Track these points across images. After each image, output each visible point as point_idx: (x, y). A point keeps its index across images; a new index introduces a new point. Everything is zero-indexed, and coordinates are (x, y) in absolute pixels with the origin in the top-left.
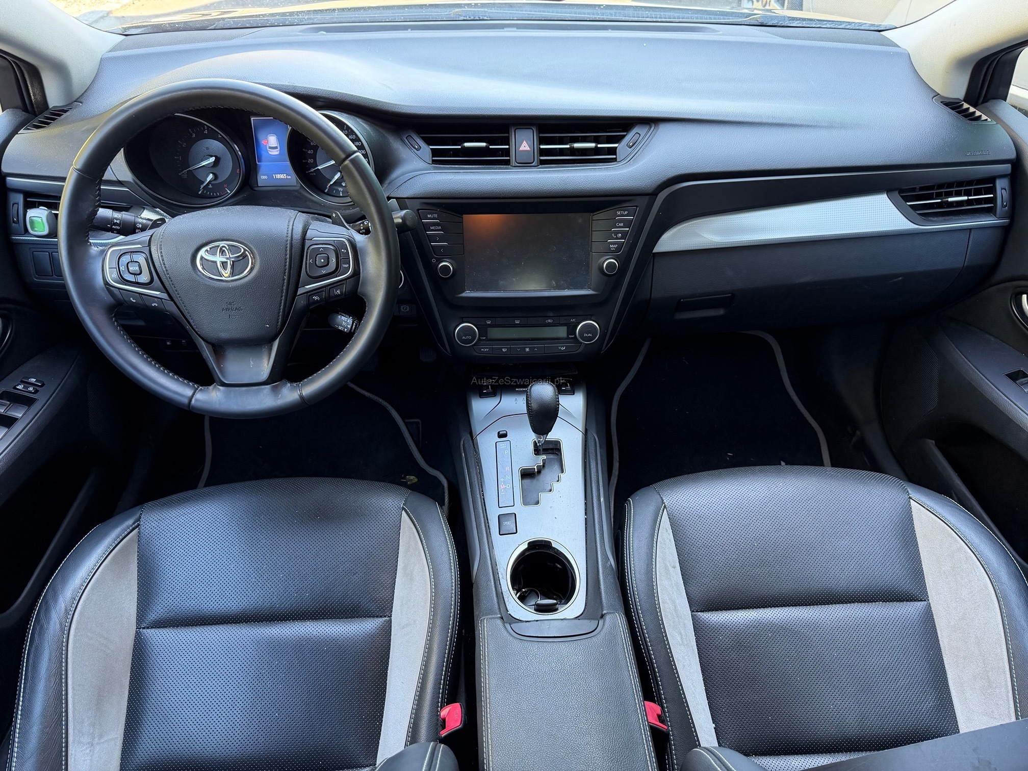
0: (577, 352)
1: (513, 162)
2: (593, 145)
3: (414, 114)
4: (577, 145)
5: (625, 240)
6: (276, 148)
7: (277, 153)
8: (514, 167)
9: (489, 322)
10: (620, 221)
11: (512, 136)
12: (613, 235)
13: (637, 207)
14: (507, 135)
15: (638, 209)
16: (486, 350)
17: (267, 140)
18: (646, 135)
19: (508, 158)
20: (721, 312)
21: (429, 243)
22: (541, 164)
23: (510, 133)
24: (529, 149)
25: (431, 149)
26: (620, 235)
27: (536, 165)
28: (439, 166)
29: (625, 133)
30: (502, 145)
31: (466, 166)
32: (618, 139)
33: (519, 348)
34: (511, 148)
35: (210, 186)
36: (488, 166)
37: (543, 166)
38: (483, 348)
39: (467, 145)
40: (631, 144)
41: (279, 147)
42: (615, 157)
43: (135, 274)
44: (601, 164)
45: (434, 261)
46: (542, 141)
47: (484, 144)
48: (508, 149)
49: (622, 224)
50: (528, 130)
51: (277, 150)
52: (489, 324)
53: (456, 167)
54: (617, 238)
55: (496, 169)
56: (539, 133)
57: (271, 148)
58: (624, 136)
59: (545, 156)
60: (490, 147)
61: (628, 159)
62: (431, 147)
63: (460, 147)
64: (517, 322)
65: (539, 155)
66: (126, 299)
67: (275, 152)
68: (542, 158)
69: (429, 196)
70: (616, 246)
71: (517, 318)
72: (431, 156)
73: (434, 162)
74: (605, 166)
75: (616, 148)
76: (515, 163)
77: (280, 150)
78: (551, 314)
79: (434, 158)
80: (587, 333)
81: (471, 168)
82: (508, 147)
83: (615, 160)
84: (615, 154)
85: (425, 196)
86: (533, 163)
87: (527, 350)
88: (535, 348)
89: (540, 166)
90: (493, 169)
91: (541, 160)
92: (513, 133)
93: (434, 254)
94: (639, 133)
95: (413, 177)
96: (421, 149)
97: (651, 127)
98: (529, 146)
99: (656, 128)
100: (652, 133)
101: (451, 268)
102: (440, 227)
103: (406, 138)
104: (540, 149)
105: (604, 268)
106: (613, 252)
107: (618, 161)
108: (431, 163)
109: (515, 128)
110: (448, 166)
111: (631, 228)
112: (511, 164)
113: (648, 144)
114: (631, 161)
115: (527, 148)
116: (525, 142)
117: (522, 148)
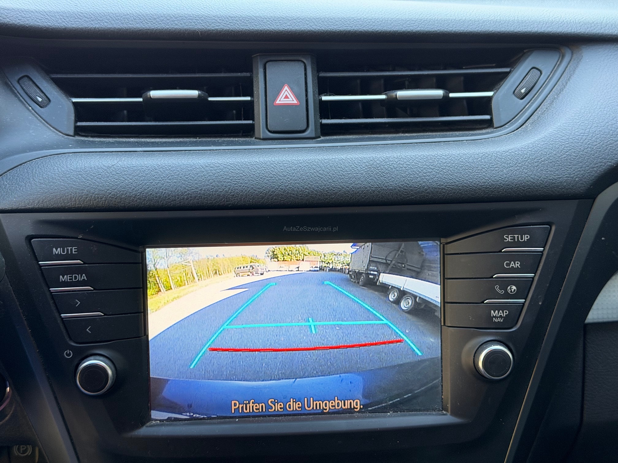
1: (261, 130)
2: (439, 93)
3: (31, 27)
4: (401, 94)
5: (526, 299)
8: (264, 139)
10: (513, 257)
11: (257, 77)
12: (497, 288)
13: (550, 224)
14: (248, 74)
15: (553, 228)
18: (553, 71)
19: (251, 122)
21: (56, 314)
22: (324, 134)
23: (254, 72)
24: (295, 102)
25: (75, 104)
26: (514, 288)
27: (313, 135)
28: (91, 139)
29: (507, 70)
30: (239, 96)
31: (148, 140)
32: (493, 82)
34: (256, 100)
36: (204, 139)
37: (328, 138)
39: (155, 94)
40: (523, 91)
42: (487, 117)
44: (457, 133)
45: (68, 354)
46: (325, 86)
47: (194, 93)
48: (251, 103)
49: (517, 265)
50: (293, 63)
53: (129, 142)
54: (507, 296)
55: (220, 144)
56: (318, 71)
58: (506, 75)
59: (332, 118)
60: (210, 99)
61: (520, 121)
62: (75, 100)
63: (141, 100)
65: (318, 116)
68: (325, 121)
69: (55, 206)
73: (79, 131)
74: (467, 136)
75: (489, 99)
76: (264, 132)
79: (79, 124)
81: (165, 143)
82: (248, 98)
83: (489, 124)
84: (489, 112)
85: (60, 205)
86: (304, 131)
89: (322, 138)
90: (215, 144)
91: (322, 125)
92: (261, 71)
93: (68, 339)
94: (537, 67)
95: (21, 165)
96: (51, 104)
97: (563, 57)
98: (297, 97)
99: (575, 55)
100: (567, 67)
101: (110, 372)
102: (84, 277)
103: (18, 82)
104: (322, 102)
105: (480, 364)
106: (498, 326)
107: (496, 125)
108: (72, 133)
109: (265, 60)
110: (111, 140)
111: (539, 272)
112: (257, 135)
113: (562, 90)
114: (526, 124)
115: (293, 101)
116: (286, 88)
117: (281, 100)
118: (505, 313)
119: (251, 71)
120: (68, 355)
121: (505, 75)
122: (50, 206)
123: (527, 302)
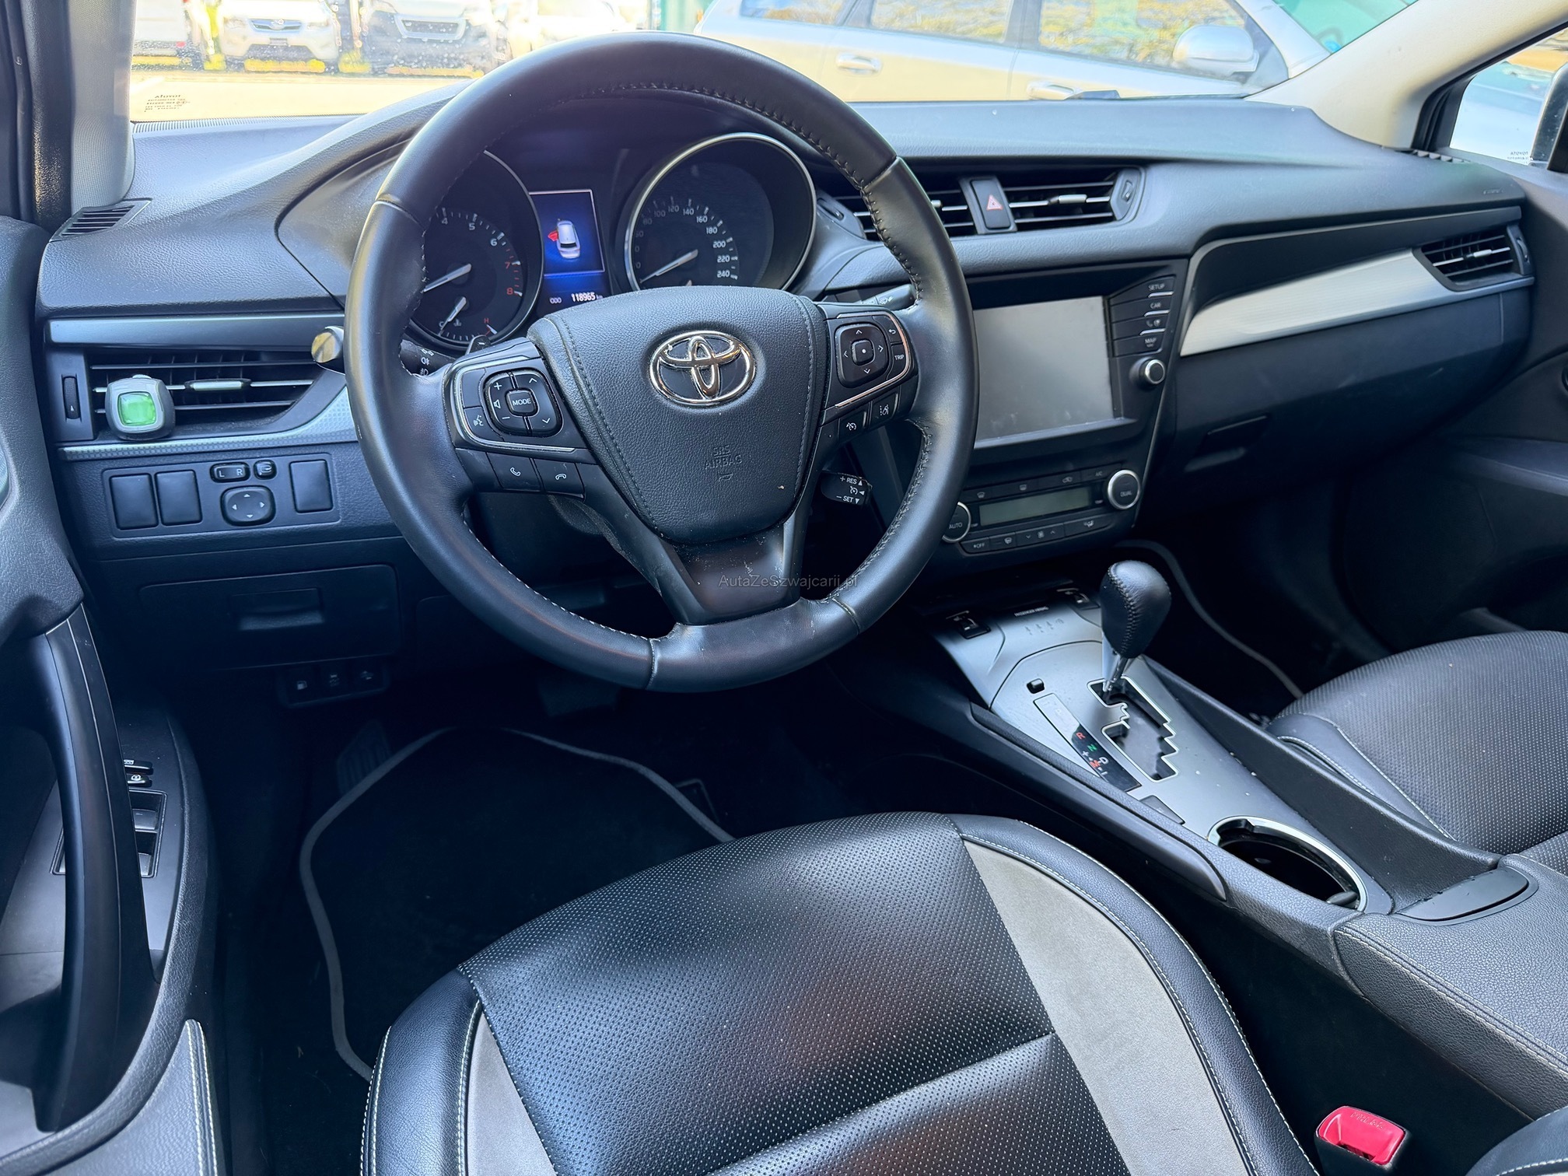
0: (1109, 527)
1: (980, 227)
4: (1059, 199)
6: (573, 245)
7: (576, 255)
8: (986, 234)
9: (981, 496)
10: (1157, 300)
11: (966, 191)
12: (1148, 323)
13: (1172, 276)
14: (958, 191)
16: (980, 545)
17: (557, 232)
18: (1139, 183)
19: (972, 224)
20: (1239, 453)
22: (1022, 229)
23: (963, 188)
24: (998, 208)
27: (1015, 230)
29: (1111, 183)
30: (957, 206)
32: (1106, 191)
33: (1028, 534)
34: (971, 208)
35: (458, 323)
38: (976, 543)
40: (1126, 196)
41: (579, 247)
42: (1111, 214)
43: (524, 414)
46: (1012, 197)
51: (575, 249)
52: (982, 500)
56: (1004, 185)
57: (563, 246)
60: (948, 208)
61: (1132, 215)
62: (856, 214)
64: (1023, 488)
66: (500, 472)
67: (572, 254)
68: (1018, 220)
70: (1154, 340)
71: (1022, 480)
72: (860, 228)
74: (1105, 226)
75: (1108, 203)
76: (983, 230)
77: (581, 250)
78: (1070, 467)
80: (1126, 490)
82: (964, 207)
83: (1112, 219)
84: (1110, 210)
86: (1008, 228)
87: (1041, 535)
88: (1051, 529)
89: (1020, 232)
92: (968, 187)
94: (1129, 181)
96: (845, 218)
97: (1140, 174)
98: (999, 204)
100: (1145, 180)
105: (1147, 372)
107: (1118, 218)
109: (969, 180)
112: (979, 232)
114: (1137, 216)
116: (990, 198)
117: (990, 207)
119: (959, 188)
121: (1111, 187)
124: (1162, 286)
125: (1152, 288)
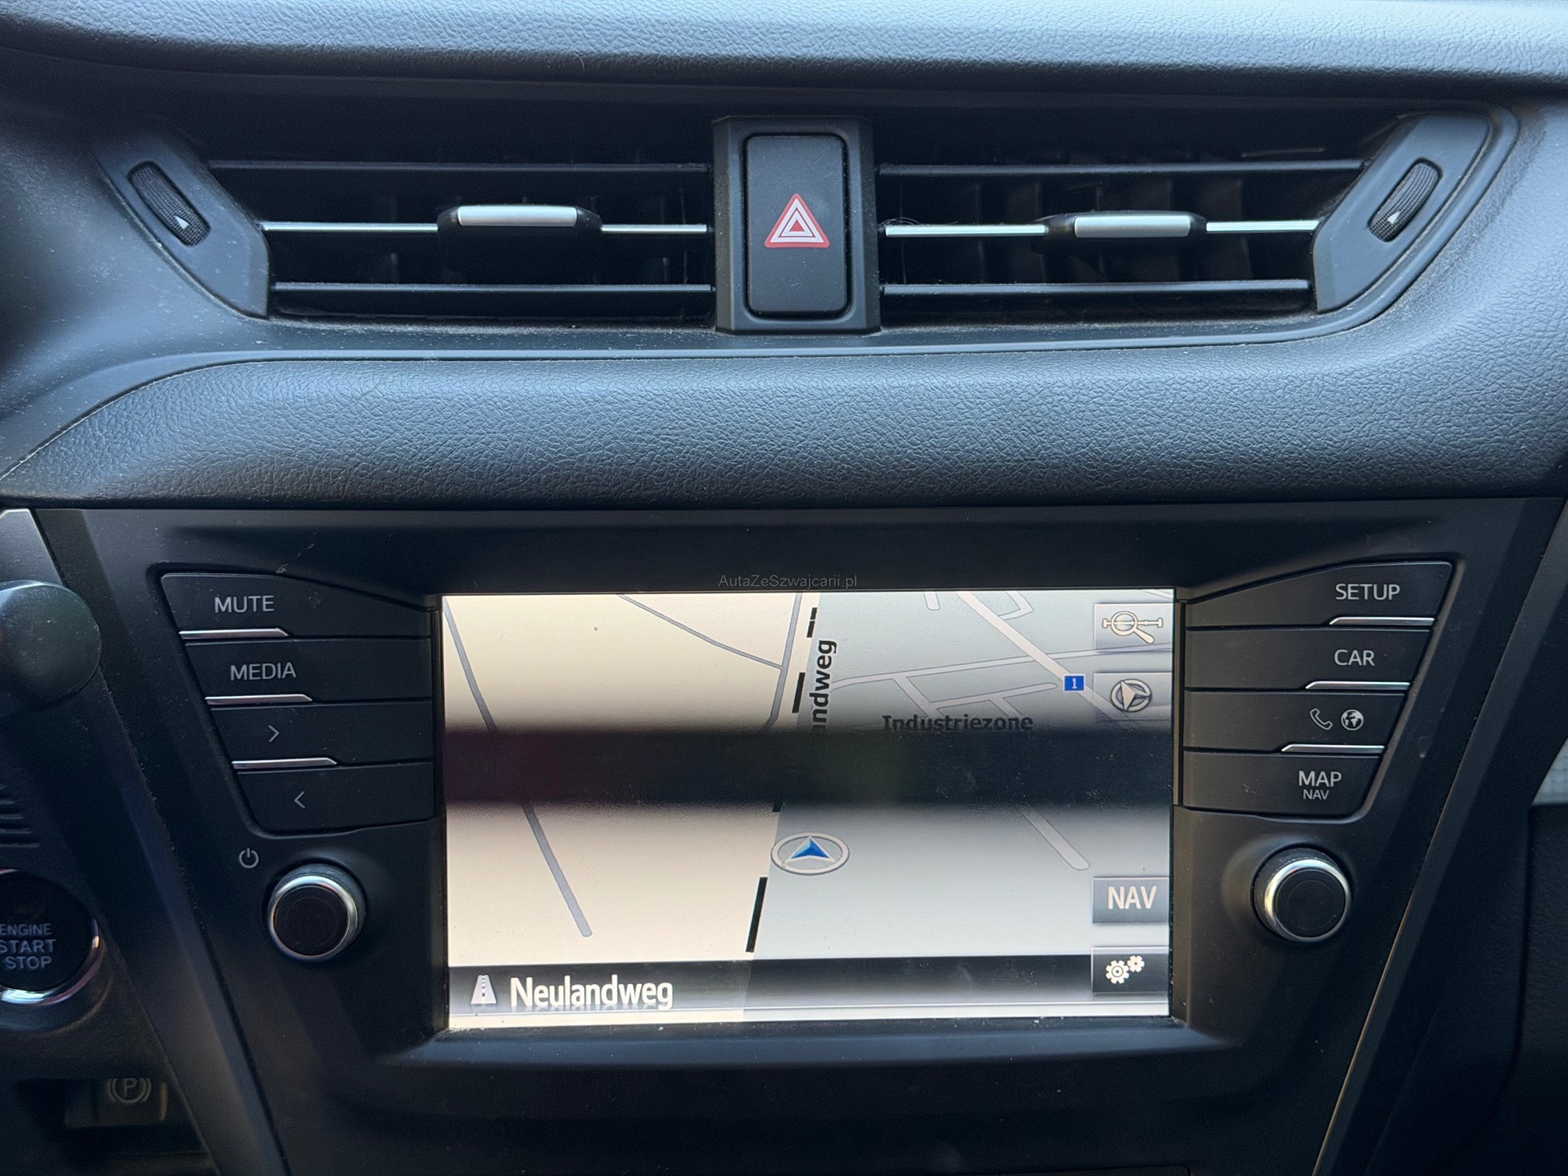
1: (731, 309)
2: (1181, 221)
3: (164, 41)
4: (1085, 223)
5: (1386, 744)
8: (740, 332)
10: (1359, 638)
11: (725, 174)
12: (1315, 715)
13: (1453, 558)
14: (702, 168)
15: (1461, 569)
18: (1472, 169)
19: (706, 288)
21: (221, 760)
22: (889, 320)
23: (717, 161)
24: (819, 239)
25: (269, 236)
26: (1358, 715)
27: (862, 324)
28: (309, 326)
29: (1355, 165)
30: (679, 222)
31: (451, 330)
32: (1317, 195)
34: (719, 233)
36: (588, 330)
37: (898, 331)
39: (469, 214)
40: (1393, 219)
42: (1301, 284)
44: (1224, 324)
45: (248, 859)
46: (894, 199)
47: (566, 214)
48: (708, 241)
49: (1368, 658)
50: (814, 141)
53: (403, 335)
54: (1340, 734)
55: (630, 344)
56: (878, 161)
58: (1351, 177)
59: (910, 282)
60: (606, 229)
61: (1385, 296)
62: (269, 226)
63: (433, 228)
65: (876, 276)
68: (891, 289)
69: (221, 492)
70: (1337, 779)
72: (264, 270)
73: (279, 305)
74: (1250, 331)
75: (1308, 237)
76: (739, 315)
79: (280, 286)
81: (493, 337)
82: (702, 229)
83: (1305, 302)
84: (1304, 270)
85: (233, 491)
86: (841, 313)
89: (884, 331)
90: (617, 344)
91: (887, 301)
92: (734, 159)
93: (248, 823)
94: (1432, 159)
95: (136, 388)
96: (211, 235)
97: (1496, 133)
98: (823, 226)
99: (1526, 133)
100: (1504, 161)
101: (350, 905)
102: (290, 670)
103: (130, 179)
104: (885, 241)
105: (1269, 904)
106: (1314, 810)
107: (1321, 305)
108: (261, 309)
109: (747, 133)
110: (357, 328)
111: (1421, 677)
112: (720, 321)
113: (1491, 218)
114: (1400, 304)
115: (812, 235)
116: (796, 203)
117: (782, 235)
118: (1334, 779)
119: (709, 159)
120: (250, 861)
121: (1349, 179)
122: (208, 493)
123: (1391, 752)
124: (1391, 591)
125: (1348, 594)
